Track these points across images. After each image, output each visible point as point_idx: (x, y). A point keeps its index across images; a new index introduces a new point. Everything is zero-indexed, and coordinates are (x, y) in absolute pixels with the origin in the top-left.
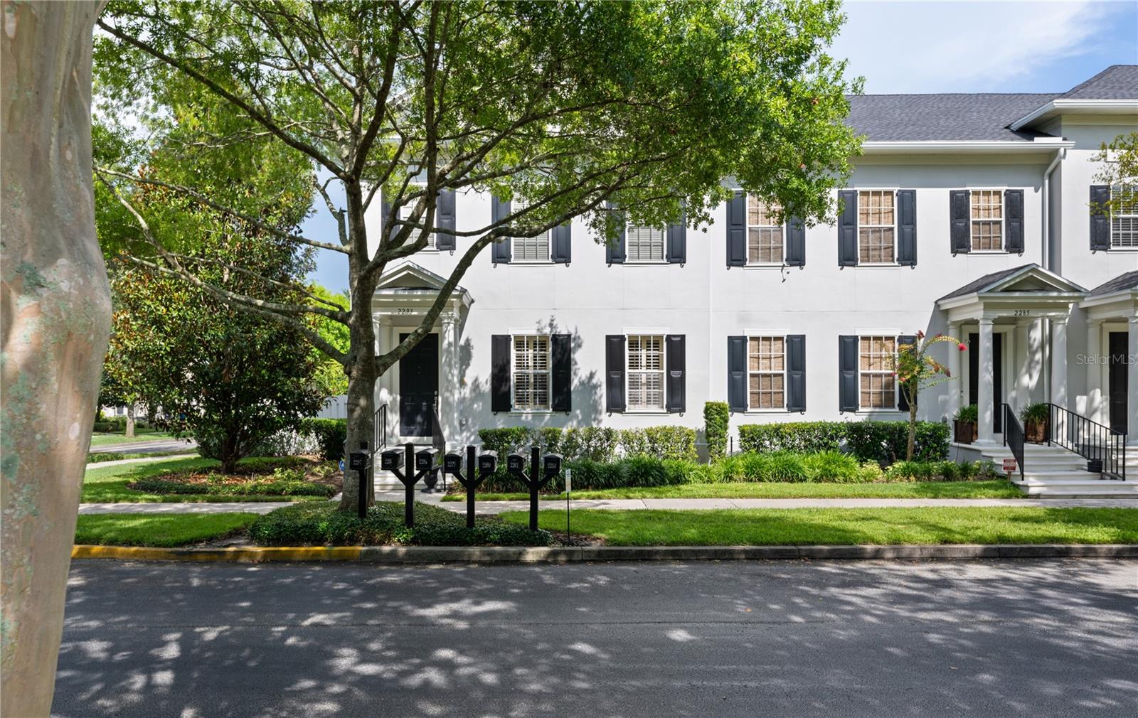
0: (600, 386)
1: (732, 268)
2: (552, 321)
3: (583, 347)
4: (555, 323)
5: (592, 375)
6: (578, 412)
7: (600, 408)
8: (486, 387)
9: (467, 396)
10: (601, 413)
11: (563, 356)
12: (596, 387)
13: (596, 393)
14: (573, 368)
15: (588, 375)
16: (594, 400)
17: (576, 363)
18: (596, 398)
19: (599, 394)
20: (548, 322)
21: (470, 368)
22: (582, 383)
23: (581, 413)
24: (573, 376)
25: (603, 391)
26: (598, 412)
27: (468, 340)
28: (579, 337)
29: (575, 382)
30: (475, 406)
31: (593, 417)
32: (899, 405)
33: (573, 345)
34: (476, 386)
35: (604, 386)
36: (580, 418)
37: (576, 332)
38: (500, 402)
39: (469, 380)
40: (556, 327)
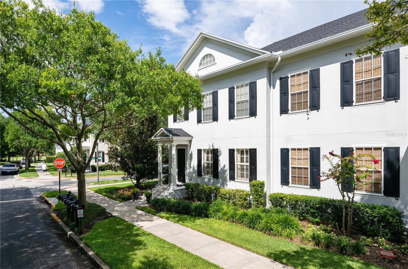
0: (227, 170)
1: (282, 115)
2: (213, 144)
3: (222, 155)
4: (213, 145)
5: (224, 167)
6: (220, 180)
7: (227, 179)
8: (196, 168)
9: (192, 171)
10: (227, 182)
11: (216, 158)
12: (226, 171)
13: (226, 173)
14: (219, 163)
15: (223, 166)
16: (225, 176)
17: (220, 161)
18: (226, 175)
19: (227, 174)
20: (212, 145)
21: (192, 161)
22: (221, 169)
23: (221, 181)
24: (219, 166)
25: (228, 173)
26: (226, 181)
27: (192, 152)
28: (221, 151)
29: (220, 169)
30: (194, 175)
31: (225, 183)
32: (384, 192)
33: (219, 154)
34: (194, 168)
35: (228, 171)
36: (221, 183)
37: (220, 149)
38: (199, 173)
39: (192, 166)
40: (214, 147)
